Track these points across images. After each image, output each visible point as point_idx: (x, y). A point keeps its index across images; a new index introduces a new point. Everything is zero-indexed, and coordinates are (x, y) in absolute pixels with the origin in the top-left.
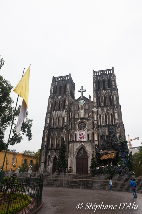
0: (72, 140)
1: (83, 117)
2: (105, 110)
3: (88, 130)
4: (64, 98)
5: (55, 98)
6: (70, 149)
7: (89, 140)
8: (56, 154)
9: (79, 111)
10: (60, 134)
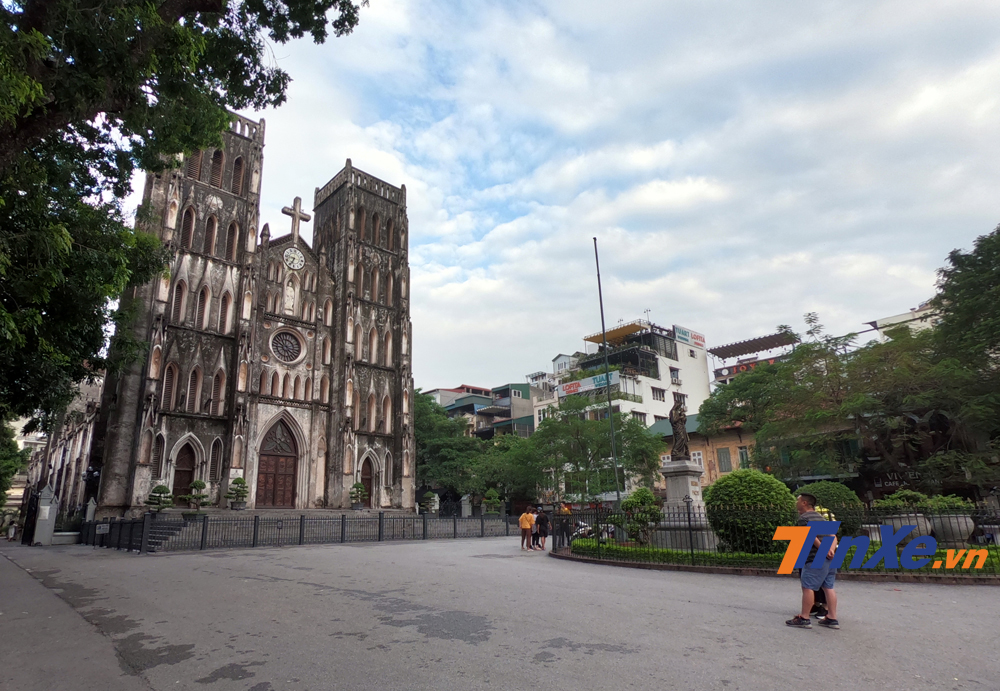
1: (290, 313)
2: (373, 318)
3: (308, 365)
4: (234, 212)
5: (192, 195)
7: (310, 399)
8: (193, 436)
9: (280, 289)
10: (214, 360)
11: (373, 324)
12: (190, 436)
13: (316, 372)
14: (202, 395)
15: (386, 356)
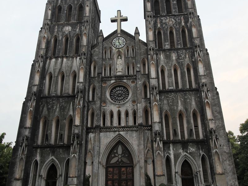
0: (95, 123)
1: (120, 74)
2: (174, 58)
3: (134, 102)
5: (56, 30)
6: (90, 147)
7: (137, 124)
9: (111, 62)
10: (66, 110)
12: (52, 159)
13: (138, 105)
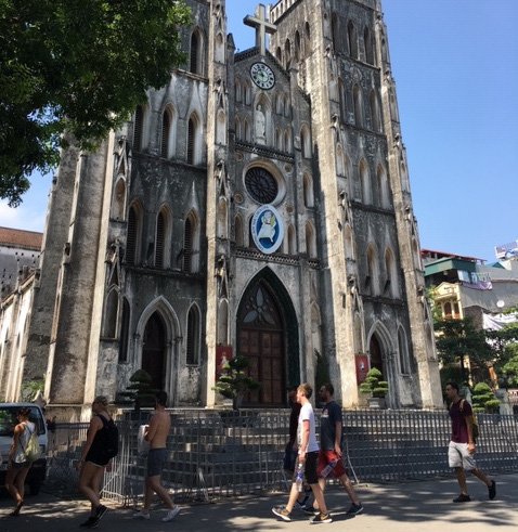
1: (263, 142)
2: (362, 146)
3: (289, 210)
7: (294, 253)
8: (165, 300)
9: (250, 112)
10: (184, 198)
11: (362, 154)
12: (161, 301)
13: (299, 216)
14: (172, 245)
15: (380, 195)
